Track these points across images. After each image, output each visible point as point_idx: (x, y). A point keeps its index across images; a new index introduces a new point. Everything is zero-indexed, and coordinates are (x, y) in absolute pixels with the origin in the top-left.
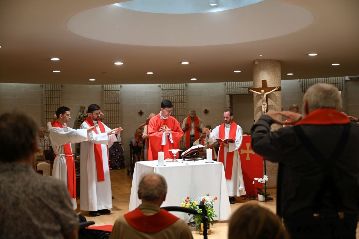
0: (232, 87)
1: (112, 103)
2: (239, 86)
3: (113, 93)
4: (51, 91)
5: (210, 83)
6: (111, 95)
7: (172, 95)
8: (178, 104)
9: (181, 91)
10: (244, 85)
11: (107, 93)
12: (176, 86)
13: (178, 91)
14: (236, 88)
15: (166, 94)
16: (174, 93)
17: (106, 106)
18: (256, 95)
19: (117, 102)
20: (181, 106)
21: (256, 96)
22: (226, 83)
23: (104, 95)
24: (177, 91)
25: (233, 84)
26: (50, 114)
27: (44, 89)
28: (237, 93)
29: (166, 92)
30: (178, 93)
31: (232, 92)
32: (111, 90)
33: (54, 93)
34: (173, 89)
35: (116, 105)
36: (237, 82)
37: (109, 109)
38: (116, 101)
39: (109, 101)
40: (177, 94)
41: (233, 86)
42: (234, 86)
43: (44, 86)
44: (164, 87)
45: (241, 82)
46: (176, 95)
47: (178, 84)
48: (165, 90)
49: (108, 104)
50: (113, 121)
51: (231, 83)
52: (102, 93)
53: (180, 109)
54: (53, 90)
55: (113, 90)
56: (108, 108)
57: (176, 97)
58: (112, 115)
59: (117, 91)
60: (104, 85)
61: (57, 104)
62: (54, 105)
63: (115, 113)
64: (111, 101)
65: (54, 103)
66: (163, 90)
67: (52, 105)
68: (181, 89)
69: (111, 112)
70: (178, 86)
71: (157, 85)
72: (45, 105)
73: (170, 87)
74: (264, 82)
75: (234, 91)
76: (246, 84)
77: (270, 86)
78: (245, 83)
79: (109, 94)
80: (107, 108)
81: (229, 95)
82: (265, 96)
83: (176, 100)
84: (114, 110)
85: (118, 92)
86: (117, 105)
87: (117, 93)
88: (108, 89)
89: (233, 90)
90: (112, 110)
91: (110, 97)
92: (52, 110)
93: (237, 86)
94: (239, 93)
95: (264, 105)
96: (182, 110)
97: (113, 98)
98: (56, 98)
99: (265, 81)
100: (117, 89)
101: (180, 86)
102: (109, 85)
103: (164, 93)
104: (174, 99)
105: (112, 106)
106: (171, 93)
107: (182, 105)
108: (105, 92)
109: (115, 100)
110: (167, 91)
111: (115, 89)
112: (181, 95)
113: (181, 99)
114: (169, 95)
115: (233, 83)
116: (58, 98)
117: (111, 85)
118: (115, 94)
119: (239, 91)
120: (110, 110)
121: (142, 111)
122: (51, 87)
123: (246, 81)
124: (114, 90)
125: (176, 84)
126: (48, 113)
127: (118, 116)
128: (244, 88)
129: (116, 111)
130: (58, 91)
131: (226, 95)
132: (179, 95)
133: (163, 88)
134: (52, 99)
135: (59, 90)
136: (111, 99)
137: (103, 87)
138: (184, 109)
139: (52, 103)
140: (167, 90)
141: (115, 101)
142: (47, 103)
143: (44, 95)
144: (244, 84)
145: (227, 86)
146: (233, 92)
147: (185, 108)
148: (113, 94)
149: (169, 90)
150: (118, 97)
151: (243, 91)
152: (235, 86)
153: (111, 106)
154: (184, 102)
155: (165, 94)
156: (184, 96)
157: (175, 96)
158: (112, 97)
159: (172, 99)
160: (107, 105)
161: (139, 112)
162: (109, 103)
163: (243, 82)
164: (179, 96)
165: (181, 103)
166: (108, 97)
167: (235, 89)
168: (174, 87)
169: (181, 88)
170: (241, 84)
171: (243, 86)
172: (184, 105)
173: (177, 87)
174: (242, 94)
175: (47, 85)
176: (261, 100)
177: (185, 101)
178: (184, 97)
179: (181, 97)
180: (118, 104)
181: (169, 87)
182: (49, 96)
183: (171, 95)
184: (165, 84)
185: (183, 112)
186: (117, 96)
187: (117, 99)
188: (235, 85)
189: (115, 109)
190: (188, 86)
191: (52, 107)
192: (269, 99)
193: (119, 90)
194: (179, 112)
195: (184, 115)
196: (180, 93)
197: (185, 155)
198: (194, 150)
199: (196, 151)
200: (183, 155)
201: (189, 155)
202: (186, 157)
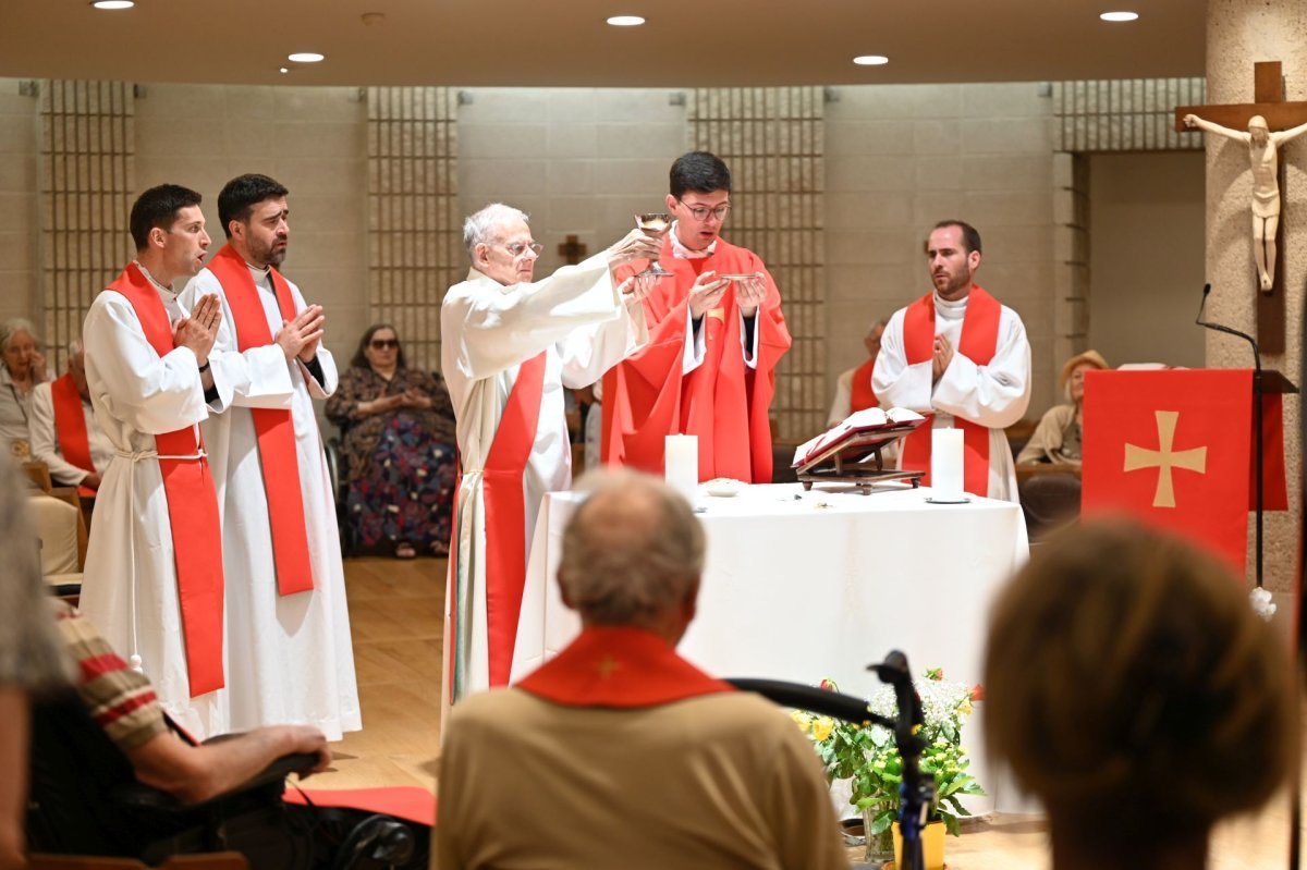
0: (1086, 107)
1: (413, 193)
2: (1127, 106)
3: (420, 135)
4: (82, 121)
5: (962, 87)
6: (408, 144)
7: (748, 152)
8: (778, 202)
9: (796, 128)
10: (1156, 99)
11: (385, 137)
12: (770, 103)
13: (784, 131)
14: (1109, 115)
15: (715, 142)
16: (759, 138)
17: (380, 204)
18: (1221, 144)
19: (442, 184)
20: (796, 211)
21: (1222, 153)
22: (1057, 86)
23: (372, 149)
24: (777, 131)
25: (1092, 92)
26: (73, 246)
27: (41, 105)
28: (1116, 146)
29: (714, 131)
30: (784, 143)
31: (1087, 139)
32: (407, 116)
33: (94, 128)
34: (754, 120)
35: (437, 204)
36: (1115, 83)
37: (397, 226)
38: (437, 178)
39: (397, 181)
40: (778, 146)
41: (1092, 101)
42: (1098, 106)
43: (43, 92)
44: (703, 106)
45: (1139, 82)
46: (771, 149)
47: (784, 91)
48: (708, 121)
49: (391, 194)
50: (420, 290)
51: (1080, 84)
52: (360, 134)
53: (791, 229)
54: (88, 115)
55: (419, 116)
56: (392, 220)
57: (770, 161)
58: (414, 260)
59: (441, 126)
60: (372, 92)
61: (114, 192)
62: (96, 199)
63: (432, 246)
64: (408, 178)
65: (96, 187)
66: (697, 120)
67: (84, 198)
68: (801, 120)
69: (409, 244)
70: (785, 99)
71: (665, 93)
72: (49, 198)
73: (736, 106)
74: (1269, 76)
75: (1098, 134)
76: (1167, 92)
77: (1300, 98)
78: (1161, 83)
79: (396, 139)
80: (386, 215)
81: (1068, 157)
82: (1270, 152)
83: (771, 180)
84: (426, 232)
85: (447, 131)
86: (442, 201)
87: (442, 136)
88: (390, 110)
89: (1092, 128)
90: (414, 231)
91: (402, 158)
92: (84, 227)
93: (1115, 106)
94: (1127, 145)
95: (1265, 202)
96: (801, 237)
97: (419, 163)
98: (107, 159)
99: (1276, 66)
100: (442, 115)
101: (796, 103)
102: (396, 91)
103: (703, 137)
104: (760, 172)
105: (414, 208)
106: (743, 140)
107: (801, 206)
108: (373, 127)
109: (431, 176)
110: (720, 131)
111: (430, 116)
112: (796, 151)
113: (796, 175)
114: (731, 148)
115: (1092, 83)
116: (118, 159)
117: (407, 91)
118: (430, 143)
119: (1127, 134)
120: (403, 231)
121: (581, 241)
122: (82, 96)
123: (1167, 76)
124: (425, 121)
125: (770, 91)
126: (61, 238)
127: (443, 264)
128: (1155, 113)
129: (432, 235)
130: (118, 121)
131: (1055, 152)
132: (784, 151)
133: (697, 112)
134: (83, 164)
135: (124, 116)
136: (408, 167)
137: (363, 99)
138: (814, 229)
139: (84, 187)
140: (720, 120)
141: (431, 181)
142: (60, 187)
143: (43, 143)
144: (1155, 93)
145: (1058, 104)
146: (1095, 136)
147: (819, 223)
148: (418, 144)
149: (731, 120)
150: (448, 157)
151: (1150, 134)
152: (1104, 103)
153: (408, 209)
154: (813, 192)
155: (708, 142)
156: (812, 156)
157: (766, 156)
158: (414, 158)
159: (749, 173)
160: (386, 201)
161: (563, 241)
162: (397, 189)
163: (1150, 83)
164: (789, 156)
165: (796, 199)
166: (390, 157)
167: (1104, 120)
168: (759, 107)
169: (801, 111)
170: (1138, 92)
171: (1150, 102)
172: (813, 206)
173: (777, 109)
174: (1145, 151)
175: (58, 88)
176: (1248, 176)
177: (820, 186)
178: (817, 160)
179: (795, 162)
180: (449, 195)
181: (730, 104)
182: (71, 148)
183: (742, 148)
184: (707, 85)
185: (807, 249)
186: (441, 153)
187: (442, 170)
188: (1104, 97)
189: (431, 226)
190: (837, 100)
191: (84, 208)
192: (1291, 170)
193: (453, 121)
194: (785, 250)
195: (815, 265)
196: (790, 139)
197: (815, 460)
198: (865, 434)
199: (875, 438)
200: (802, 463)
201: (837, 460)
202: (819, 471)
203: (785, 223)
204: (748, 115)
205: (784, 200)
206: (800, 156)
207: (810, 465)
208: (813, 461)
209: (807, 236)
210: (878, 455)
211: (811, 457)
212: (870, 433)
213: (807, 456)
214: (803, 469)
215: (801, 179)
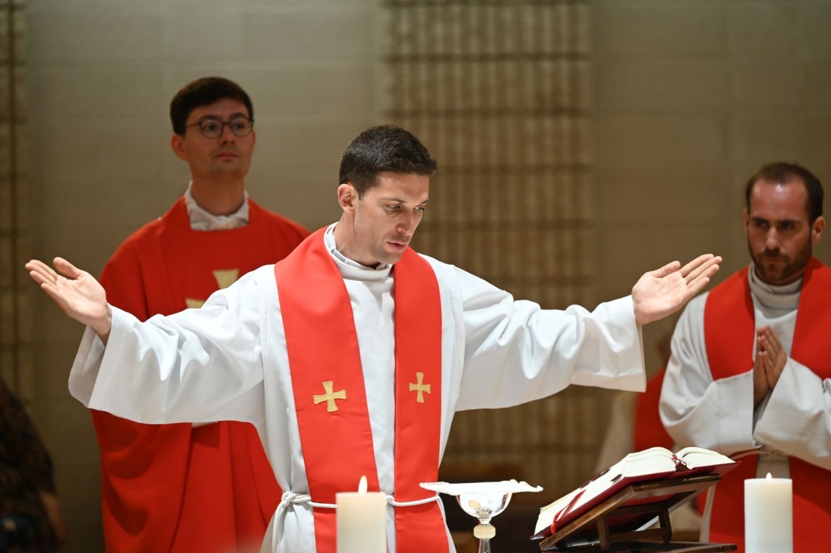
8: (521, 126)
9: (547, 15)
13: (529, 18)
15: (422, 37)
16: (491, 30)
19: (3, 104)
20: (549, 141)
30: (529, 37)
40: (520, 43)
46: (509, 45)
53: (540, 169)
57: (509, 65)
83: (510, 92)
86: (4, 128)
96: (557, 181)
106: (466, 33)
107: (557, 133)
110: (431, 19)
112: (547, 49)
113: (547, 85)
114: (448, 45)
132: (529, 48)
138: (577, 169)
149: (447, 2)
154: (575, 112)
155: (412, 37)
156: (573, 56)
157: (502, 57)
159: (475, 84)
164: (537, 57)
165: (548, 122)
172: (574, 133)
177: (585, 103)
178: (581, 63)
179: (547, 66)
183: (466, 45)
185: (566, 199)
193: (21, 7)
194: (532, 201)
195: (577, 224)
197: (567, 528)
198: (643, 487)
199: (661, 492)
200: (547, 532)
201: (601, 527)
202: (574, 545)
203: (532, 157)
205: (531, 125)
206: (555, 57)
207: (560, 536)
208: (564, 530)
209: (566, 179)
210: (665, 521)
211: (560, 524)
212: (650, 486)
213: (555, 521)
214: (549, 541)
215: (556, 92)
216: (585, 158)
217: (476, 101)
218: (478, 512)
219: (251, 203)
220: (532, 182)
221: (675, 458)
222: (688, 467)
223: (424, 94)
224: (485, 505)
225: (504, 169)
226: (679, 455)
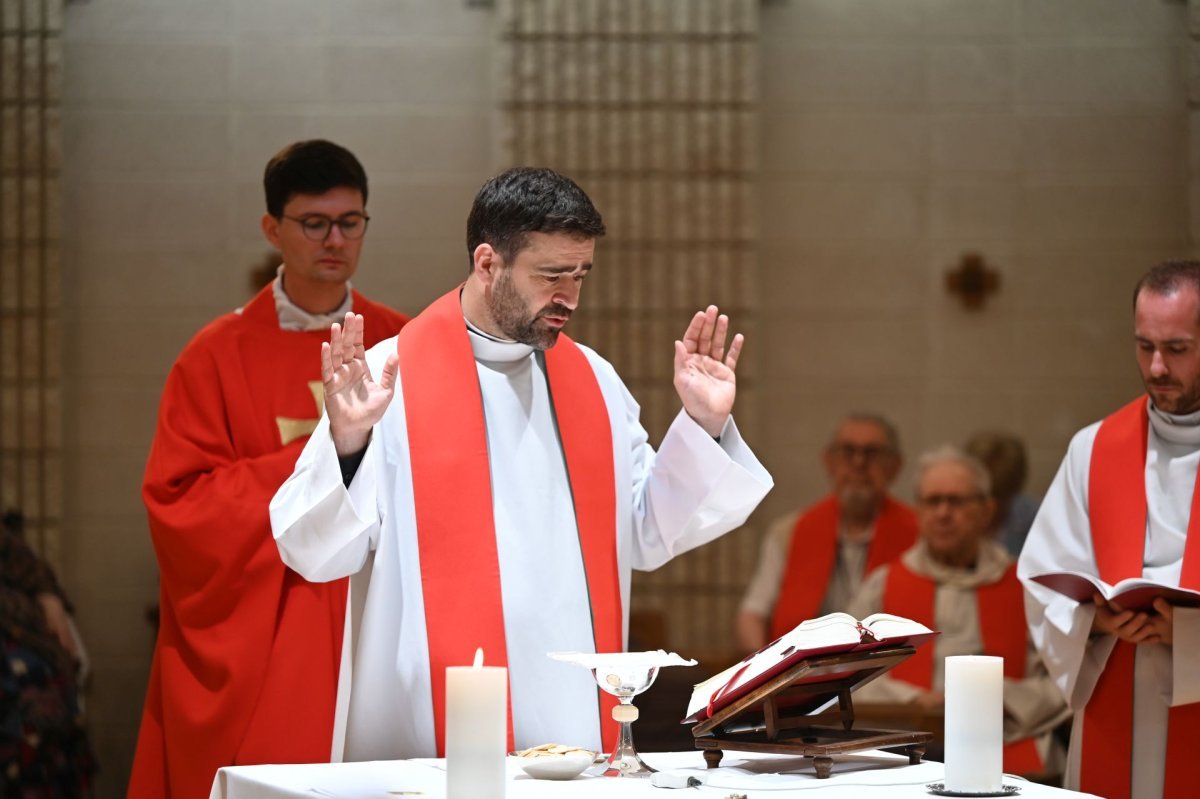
7: (614, 97)
8: (669, 192)
9: (705, 53)
13: (683, 59)
15: (550, 79)
16: (635, 71)
19: (31, 152)
20: (704, 211)
24: (669, 61)
29: (550, 57)
30: (682, 81)
34: (625, 37)
35: (21, 187)
38: (21, 142)
40: (671, 88)
46: (657, 92)
48: (538, 38)
53: (692, 245)
57: (656, 115)
59: (31, 43)
66: (517, 36)
68: (715, 38)
83: (657, 150)
85: (43, 53)
86: (32, 184)
87: (32, 61)
96: (713, 257)
100: (33, 23)
103: (528, 67)
106: (603, 73)
107: (714, 201)
110: (562, 55)
112: (704, 95)
113: (703, 142)
118: (10, 76)
127: (32, 305)
132: (682, 95)
138: (737, 245)
140: (560, 37)
147: (746, 234)
149: (583, 37)
150: (43, 102)
154: (737, 175)
155: (537, 79)
156: (736, 106)
159: (614, 138)
164: (692, 106)
165: (703, 187)
169: (716, 22)
172: (735, 201)
177: (750, 164)
178: (744, 114)
179: (703, 117)
180: (44, 172)
183: (603, 91)
186: (31, 93)
187: (32, 127)
193: (56, 34)
194: (681, 284)
196: (694, 72)
197: (727, 710)
198: (820, 662)
199: (840, 669)
200: (702, 715)
201: (768, 710)
202: (735, 731)
203: (682, 230)
204: (614, 27)
205: (681, 191)
206: (713, 106)
207: (718, 719)
208: (723, 712)
209: (724, 257)
210: (846, 701)
211: (719, 705)
212: (830, 661)
213: (712, 702)
214: (704, 726)
215: (714, 150)
216: (749, 232)
217: (615, 161)
218: (617, 690)
219: (356, 297)
220: (682, 260)
221: (860, 627)
222: (876, 637)
223: (550, 151)
224: (626, 682)
225: (647, 245)
226: (865, 623)
